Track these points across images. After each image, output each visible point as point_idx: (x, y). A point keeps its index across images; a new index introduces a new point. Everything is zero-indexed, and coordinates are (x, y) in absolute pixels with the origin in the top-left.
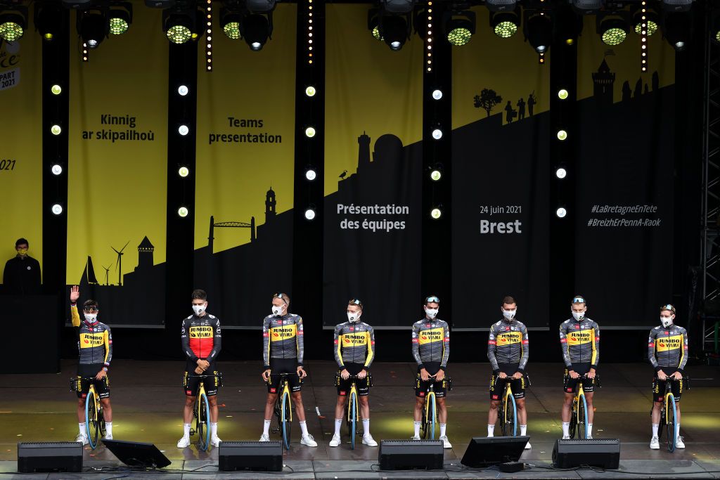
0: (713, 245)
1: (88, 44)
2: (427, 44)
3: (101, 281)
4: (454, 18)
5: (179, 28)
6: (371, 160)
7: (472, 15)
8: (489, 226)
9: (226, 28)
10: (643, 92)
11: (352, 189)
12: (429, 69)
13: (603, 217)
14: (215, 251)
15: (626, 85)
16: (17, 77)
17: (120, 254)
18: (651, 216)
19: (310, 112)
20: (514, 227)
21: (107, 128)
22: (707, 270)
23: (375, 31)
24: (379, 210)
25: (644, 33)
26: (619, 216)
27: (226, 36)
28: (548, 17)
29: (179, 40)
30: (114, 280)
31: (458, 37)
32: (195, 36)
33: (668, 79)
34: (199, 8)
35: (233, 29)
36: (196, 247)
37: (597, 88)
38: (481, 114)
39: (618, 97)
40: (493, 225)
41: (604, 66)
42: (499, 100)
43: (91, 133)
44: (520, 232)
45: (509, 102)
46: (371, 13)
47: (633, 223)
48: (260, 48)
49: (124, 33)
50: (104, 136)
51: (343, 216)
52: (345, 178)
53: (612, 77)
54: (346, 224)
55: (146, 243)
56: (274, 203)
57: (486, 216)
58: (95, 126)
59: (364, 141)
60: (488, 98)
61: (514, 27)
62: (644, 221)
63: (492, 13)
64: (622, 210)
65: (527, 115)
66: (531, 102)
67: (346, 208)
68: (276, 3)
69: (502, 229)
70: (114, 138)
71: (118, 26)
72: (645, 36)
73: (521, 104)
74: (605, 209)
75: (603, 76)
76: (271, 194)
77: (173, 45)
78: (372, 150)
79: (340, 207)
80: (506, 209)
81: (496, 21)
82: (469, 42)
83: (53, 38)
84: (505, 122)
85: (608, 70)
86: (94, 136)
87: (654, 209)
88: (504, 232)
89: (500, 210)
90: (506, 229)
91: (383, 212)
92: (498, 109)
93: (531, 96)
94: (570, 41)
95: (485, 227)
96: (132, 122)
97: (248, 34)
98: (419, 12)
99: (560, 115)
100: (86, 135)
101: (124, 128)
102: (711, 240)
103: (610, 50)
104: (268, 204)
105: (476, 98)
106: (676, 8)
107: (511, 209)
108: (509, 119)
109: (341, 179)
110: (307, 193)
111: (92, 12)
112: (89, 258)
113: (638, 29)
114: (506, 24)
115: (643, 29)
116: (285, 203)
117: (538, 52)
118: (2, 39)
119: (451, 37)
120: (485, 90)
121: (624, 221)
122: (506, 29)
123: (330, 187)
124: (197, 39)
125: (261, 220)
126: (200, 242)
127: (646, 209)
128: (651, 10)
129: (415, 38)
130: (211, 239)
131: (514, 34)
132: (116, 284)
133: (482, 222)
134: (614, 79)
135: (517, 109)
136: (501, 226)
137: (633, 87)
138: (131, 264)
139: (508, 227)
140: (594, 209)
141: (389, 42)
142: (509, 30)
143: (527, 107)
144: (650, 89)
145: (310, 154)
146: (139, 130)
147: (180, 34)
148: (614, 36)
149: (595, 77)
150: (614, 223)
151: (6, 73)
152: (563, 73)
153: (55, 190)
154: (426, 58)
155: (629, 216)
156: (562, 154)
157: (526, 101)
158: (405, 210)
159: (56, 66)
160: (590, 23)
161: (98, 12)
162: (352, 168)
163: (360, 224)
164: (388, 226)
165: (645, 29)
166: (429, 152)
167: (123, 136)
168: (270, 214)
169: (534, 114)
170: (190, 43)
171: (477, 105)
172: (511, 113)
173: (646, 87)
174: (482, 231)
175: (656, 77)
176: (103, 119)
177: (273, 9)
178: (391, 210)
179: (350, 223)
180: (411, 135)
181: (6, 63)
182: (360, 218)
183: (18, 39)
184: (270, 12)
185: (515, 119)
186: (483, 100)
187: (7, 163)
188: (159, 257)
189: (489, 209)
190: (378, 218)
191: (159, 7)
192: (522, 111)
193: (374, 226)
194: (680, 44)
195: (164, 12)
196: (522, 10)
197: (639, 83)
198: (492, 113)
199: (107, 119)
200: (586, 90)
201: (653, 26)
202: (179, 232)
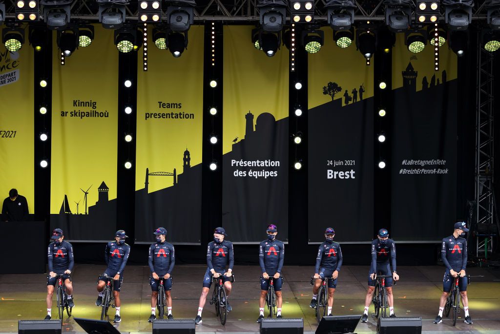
0: (484, 186)
1: (65, 54)
2: (291, 52)
3: (74, 211)
4: (309, 34)
5: (125, 42)
6: (254, 130)
7: (321, 33)
8: (333, 174)
9: (157, 42)
10: (436, 84)
11: (241, 150)
12: (293, 69)
13: (409, 167)
14: (149, 192)
15: (425, 79)
16: (17, 75)
17: (86, 193)
18: (442, 167)
19: (213, 98)
20: (350, 174)
21: (77, 109)
22: (480, 203)
23: (257, 44)
24: (260, 164)
25: (436, 44)
26: (419, 167)
27: (156, 47)
28: (373, 34)
29: (125, 50)
30: (82, 211)
31: (312, 47)
32: (136, 47)
33: (453, 75)
34: (139, 29)
35: (161, 43)
36: (136, 190)
37: (405, 81)
38: (327, 99)
39: (419, 87)
40: (336, 173)
41: (410, 66)
42: (339, 89)
43: (66, 113)
44: (354, 178)
45: (346, 91)
46: (254, 31)
47: (429, 171)
48: (179, 56)
49: (89, 46)
50: (76, 114)
51: (235, 168)
52: (237, 142)
53: (416, 74)
54: (237, 173)
55: (103, 186)
56: (189, 160)
57: (331, 167)
58: (69, 108)
59: (249, 117)
60: (332, 88)
61: (350, 41)
62: (437, 170)
63: (334, 32)
64: (422, 163)
65: (358, 99)
66: (361, 91)
67: (237, 162)
68: (190, 25)
69: (342, 176)
70: (82, 116)
71: (84, 41)
72: (438, 47)
73: (355, 92)
74: (411, 162)
75: (410, 73)
76: (187, 153)
77: (121, 54)
78: (255, 123)
79: (233, 162)
80: (345, 163)
81: (337, 37)
82: (320, 51)
83: (42, 49)
84: (344, 104)
85: (412, 69)
86: (69, 114)
87: (444, 162)
88: (343, 178)
89: (340, 163)
90: (345, 176)
91: (262, 164)
92: (339, 95)
93: (361, 86)
94: (387, 50)
95: (330, 174)
96: (94, 105)
97: (171, 47)
98: (286, 31)
99: (381, 99)
100: (63, 114)
101: (89, 109)
102: (483, 183)
103: (414, 56)
104: (185, 160)
105: (325, 88)
106: (458, 28)
107: (348, 163)
108: (346, 102)
109: (234, 143)
110: (211, 152)
111: (68, 32)
112: (66, 196)
113: (432, 42)
114: (344, 39)
115: (436, 42)
116: (196, 159)
117: (366, 57)
118: (8, 50)
119: (307, 47)
120: (330, 83)
121: (424, 171)
122: (344, 42)
123: (227, 149)
124: (138, 49)
125: (180, 171)
126: (139, 185)
127: (438, 162)
128: (441, 30)
129: (283, 48)
130: (147, 183)
131: (350, 46)
132: (84, 213)
133: (329, 171)
134: (416, 76)
135: (352, 95)
136: (341, 174)
137: (429, 81)
138: (93, 200)
139: (346, 174)
140: (404, 162)
141: (266, 51)
142: (346, 43)
143: (358, 94)
144: (441, 82)
145: (213, 126)
146: (98, 110)
147: (126, 46)
148: (416, 47)
149: (404, 74)
150: (417, 171)
151: (10, 73)
152: (383, 70)
153: (43, 151)
154: (291, 62)
155: (427, 167)
156: (382, 126)
157: (358, 90)
158: (277, 163)
159: (43, 68)
160: (400, 38)
161: (71, 32)
162: (241, 135)
163: (247, 174)
164: (266, 174)
165: (438, 42)
166: (293, 125)
167: (88, 115)
168: (186, 167)
169: (363, 98)
170: (133, 53)
171: (325, 93)
172: (348, 99)
173: (438, 80)
174: (329, 177)
175: (444, 74)
176: (75, 103)
177: (188, 30)
178: (268, 164)
179: (241, 172)
180: (281, 113)
181: (10, 66)
182: (246, 169)
183: (19, 50)
184: (186, 32)
185: (350, 103)
186: (329, 90)
187: (11, 133)
188: (112, 195)
189: (333, 163)
190: (260, 169)
191: (112, 28)
192: (355, 97)
193: (256, 174)
194: (460, 52)
195: (115, 31)
196: (355, 30)
197: (433, 78)
198: (335, 99)
199: (77, 103)
200: (398, 83)
201: (442, 40)
202: (126, 178)
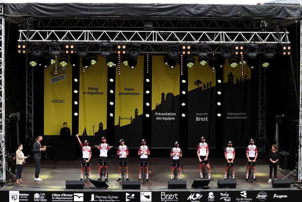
0: (262, 124)
1: (85, 68)
2: (181, 67)
3: (88, 134)
4: (188, 60)
5: (111, 63)
6: (165, 100)
7: (194, 59)
8: (199, 119)
9: (124, 63)
10: (242, 81)
11: (159, 108)
12: (182, 74)
13: (231, 116)
14: (121, 126)
15: (237, 79)
16: (65, 77)
17: (94, 127)
18: (245, 116)
19: (148, 86)
20: (206, 119)
21: (90, 91)
22: (260, 131)
23: (166, 63)
24: (167, 114)
25: (242, 64)
26: (235, 116)
27: (123, 64)
28: (215, 59)
29: (111, 66)
30: (92, 134)
31: (190, 65)
32: (115, 65)
33: (249, 77)
34: (116, 57)
35: (126, 63)
36: (115, 125)
37: (229, 79)
38: (196, 87)
39: (235, 82)
40: (200, 118)
41: (231, 73)
42: (201, 83)
43: (85, 92)
44: (207, 120)
45: (204, 84)
46: (165, 58)
47: (239, 118)
48: (134, 68)
49: (95, 64)
50: (89, 93)
51: (157, 116)
52: (158, 105)
53: (233, 76)
54: (158, 118)
55: (101, 124)
56: (137, 112)
57: (198, 116)
58: (87, 90)
59: (163, 94)
60: (198, 82)
61: (206, 62)
62: (242, 117)
63: (199, 58)
64: (236, 114)
65: (209, 87)
66: (211, 83)
67: (158, 114)
68: (139, 55)
69: (202, 120)
70: (92, 94)
71: (93, 62)
72: (243, 65)
73: (208, 84)
74: (231, 114)
75: (231, 76)
76: (136, 110)
77: (109, 67)
78: (165, 97)
79: (156, 113)
80: (203, 114)
81: (200, 61)
82: (193, 66)
83: (75, 65)
84: (203, 89)
85: (232, 74)
86: (86, 93)
87: (245, 114)
88: (203, 120)
89: (202, 114)
90: (204, 120)
91: (168, 115)
92: (201, 85)
93: (210, 82)
94: (221, 66)
95: (197, 119)
96: (97, 89)
97: (130, 64)
98: (179, 58)
99: (219, 87)
100: (84, 93)
101: (95, 91)
102: (261, 123)
103: (233, 69)
104: (136, 113)
105: (195, 82)
106: (252, 57)
107: (205, 114)
108: (204, 88)
109: (156, 105)
110: (147, 109)
111: (86, 58)
112: (85, 128)
113: (240, 63)
114: (203, 61)
115: (242, 63)
116: (140, 112)
117: (213, 69)
118: (61, 66)
119: (188, 65)
120: (198, 80)
121: (237, 117)
122: (203, 63)
123: (153, 108)
124: (116, 66)
125: (134, 117)
126: (116, 123)
127: (243, 114)
128: (244, 58)
129: (178, 65)
130: (119, 122)
131: (206, 64)
132: (93, 135)
133: (197, 118)
134: (234, 77)
135: (207, 85)
136: (202, 119)
137: (239, 79)
138: (97, 130)
139: (204, 119)
140: (228, 114)
141: (170, 66)
142: (204, 63)
143: (209, 84)
144: (244, 80)
145: (147, 98)
146: (99, 91)
147: (111, 64)
148: (234, 65)
149: (228, 76)
150: (234, 118)
151: (62, 75)
152: (219, 75)
153: (75, 109)
154: (181, 71)
155: (238, 116)
156: (219, 98)
157: (209, 83)
158: (175, 114)
159: (76, 73)
160: (227, 61)
161: (88, 58)
162: (159, 102)
163: (162, 118)
164: (170, 119)
165: (243, 63)
166: (182, 98)
167: (95, 93)
168: (136, 116)
169: (211, 87)
170: (114, 67)
171: (195, 84)
172: (205, 87)
173: (243, 79)
174: (197, 120)
175: (245, 77)
176: (89, 88)
177: (138, 57)
178: (171, 114)
179: (159, 118)
180: (176, 93)
181: (62, 73)
182: (162, 116)
183: (66, 66)
184: (136, 58)
185: (206, 88)
186: (197, 83)
187: (62, 101)
188: (105, 128)
189: (199, 114)
190: (167, 116)
191: (105, 57)
192: (208, 86)
193: (166, 119)
194: (252, 67)
195: (107, 58)
196: (208, 57)
197: (241, 78)
198: (199, 87)
199: (90, 89)
200: (226, 80)
201: (245, 62)
202: (111, 120)
